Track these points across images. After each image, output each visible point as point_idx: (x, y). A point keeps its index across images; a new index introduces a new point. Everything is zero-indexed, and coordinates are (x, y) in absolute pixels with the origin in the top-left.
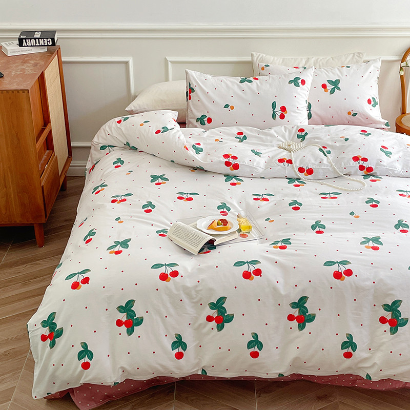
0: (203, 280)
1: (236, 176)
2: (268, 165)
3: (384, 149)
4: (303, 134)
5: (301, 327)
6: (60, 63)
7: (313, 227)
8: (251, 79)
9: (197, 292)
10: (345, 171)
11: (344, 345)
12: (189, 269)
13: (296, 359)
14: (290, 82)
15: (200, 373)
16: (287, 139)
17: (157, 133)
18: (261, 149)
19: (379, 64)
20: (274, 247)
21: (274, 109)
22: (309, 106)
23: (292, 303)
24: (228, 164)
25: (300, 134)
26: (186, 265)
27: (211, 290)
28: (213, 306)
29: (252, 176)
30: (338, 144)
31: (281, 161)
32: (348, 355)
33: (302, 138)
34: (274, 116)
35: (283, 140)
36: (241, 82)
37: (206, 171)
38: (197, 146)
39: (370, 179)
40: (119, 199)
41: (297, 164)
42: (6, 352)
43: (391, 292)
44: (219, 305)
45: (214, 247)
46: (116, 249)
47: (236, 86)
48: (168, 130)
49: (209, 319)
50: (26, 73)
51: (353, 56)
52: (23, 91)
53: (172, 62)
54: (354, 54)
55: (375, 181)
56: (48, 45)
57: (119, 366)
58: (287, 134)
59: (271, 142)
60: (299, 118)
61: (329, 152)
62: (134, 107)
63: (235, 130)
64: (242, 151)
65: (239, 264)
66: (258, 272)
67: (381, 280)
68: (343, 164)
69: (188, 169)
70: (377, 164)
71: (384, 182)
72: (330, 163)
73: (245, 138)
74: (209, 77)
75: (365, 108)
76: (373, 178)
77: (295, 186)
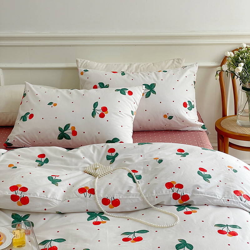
2: (67, 197)
3: (203, 172)
4: (114, 154)
10: (157, 201)
16: (95, 160)
18: (62, 175)
25: (110, 154)
29: (46, 211)
30: (150, 168)
31: (82, 190)
39: (185, 210)
41: (100, 194)
54: (174, 60)
58: (95, 155)
59: (76, 165)
61: (140, 177)
63: (37, 152)
64: (36, 180)
68: (154, 192)
70: (194, 191)
72: (139, 191)
73: (47, 161)
76: (189, 210)
77: (95, 223)
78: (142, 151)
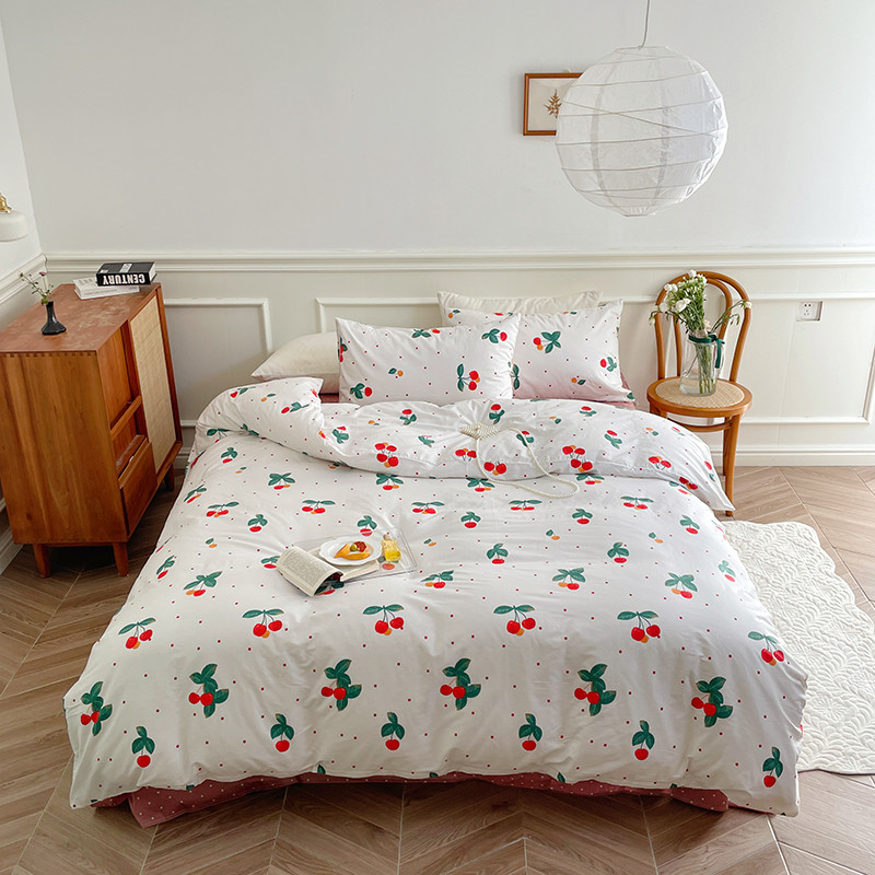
0: (316, 634)
1: (393, 476)
2: (442, 460)
3: (612, 436)
4: (499, 412)
5: (461, 704)
6: (161, 308)
7: (490, 554)
8: (430, 331)
9: (309, 652)
10: (552, 469)
11: (523, 731)
12: (299, 619)
13: (453, 752)
14: (485, 336)
15: (315, 771)
16: (475, 419)
17: (284, 411)
18: (435, 435)
19: (619, 309)
20: (427, 585)
21: (460, 375)
22: (516, 370)
23: (446, 669)
24: (381, 458)
25: (493, 412)
26: (295, 612)
27: (328, 649)
28: (331, 673)
29: (417, 476)
30: (544, 428)
31: (460, 453)
32: (529, 746)
33: (496, 418)
34: (460, 386)
35: (469, 422)
36: (414, 336)
37: (352, 468)
38: (340, 431)
39: (587, 479)
40: (218, 510)
41: (482, 458)
42: (49, 735)
43: (590, 653)
44: (339, 671)
45: (342, 585)
46: (197, 588)
47: (407, 342)
48: (300, 407)
49: (326, 692)
50: (101, 324)
51: (585, 297)
52: (89, 352)
53: (325, 305)
54: (585, 292)
55: (592, 483)
56: (140, 283)
57: (193, 762)
58: (475, 413)
59: (452, 424)
60: (499, 388)
61: (531, 440)
63: (401, 407)
64: (405, 440)
65: (372, 610)
66: (398, 623)
67: (577, 634)
68: (549, 458)
69: (326, 465)
70: (599, 458)
71: (607, 485)
72: (530, 456)
73: (414, 418)
74: (370, 328)
75: (598, 373)
76: (592, 479)
77: (478, 490)
78: (536, 409)
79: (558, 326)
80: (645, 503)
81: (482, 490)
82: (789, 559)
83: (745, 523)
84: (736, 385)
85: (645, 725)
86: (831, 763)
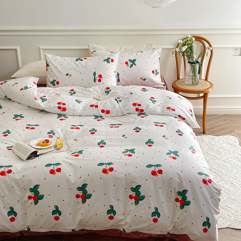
0: (26, 175)
1: (64, 115)
2: (84, 109)
3: (152, 99)
4: (109, 90)
5: (84, 202)
7: (99, 144)
8: (83, 59)
9: (23, 182)
10: (128, 112)
11: (109, 212)
12: (19, 169)
13: (81, 221)
14: (105, 60)
15: (26, 229)
16: (99, 93)
17: (21, 90)
18: (82, 99)
19: (160, 50)
20: (72, 156)
21: (95, 76)
22: (118, 74)
23: (78, 188)
24: (59, 108)
25: (107, 90)
26: (18, 166)
27: (30, 180)
28: (31, 190)
29: (74, 115)
30: (126, 96)
31: (92, 106)
32: (111, 218)
33: (107, 92)
34: (95, 80)
35: (97, 95)
36: (76, 60)
37: (48, 112)
38: (43, 97)
39: (141, 116)
41: (100, 108)
43: (135, 180)
44: (35, 189)
45: (38, 156)
47: (73, 63)
48: (28, 88)
49: (30, 198)
51: (147, 46)
53: (43, 49)
54: (148, 44)
55: (144, 117)
58: (99, 91)
59: (90, 95)
60: (111, 81)
61: (121, 101)
62: (16, 75)
63: (70, 88)
64: (70, 101)
65: (49, 165)
66: (59, 170)
67: (130, 173)
68: (127, 107)
69: (37, 111)
70: (147, 108)
72: (120, 107)
73: (75, 93)
74: (58, 57)
75: (151, 76)
76: (143, 116)
77: (98, 120)
78: (124, 89)
79: (135, 57)
80: (163, 125)
81: (100, 120)
82: (226, 149)
83: (210, 136)
84: (208, 81)
85: (156, 209)
86: (233, 225)
